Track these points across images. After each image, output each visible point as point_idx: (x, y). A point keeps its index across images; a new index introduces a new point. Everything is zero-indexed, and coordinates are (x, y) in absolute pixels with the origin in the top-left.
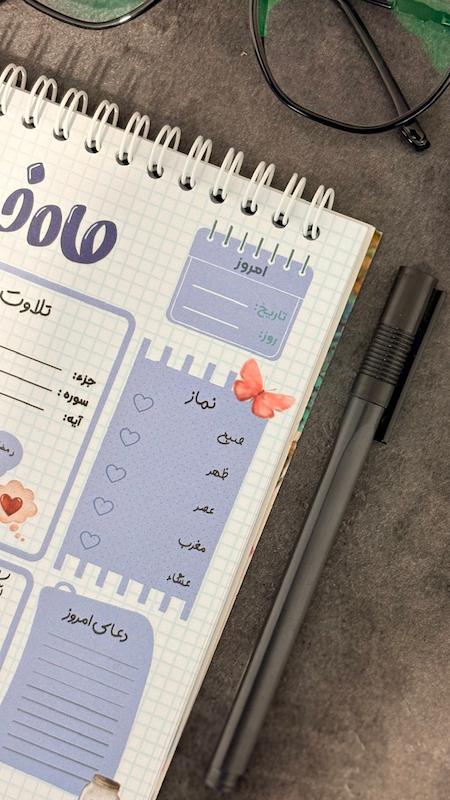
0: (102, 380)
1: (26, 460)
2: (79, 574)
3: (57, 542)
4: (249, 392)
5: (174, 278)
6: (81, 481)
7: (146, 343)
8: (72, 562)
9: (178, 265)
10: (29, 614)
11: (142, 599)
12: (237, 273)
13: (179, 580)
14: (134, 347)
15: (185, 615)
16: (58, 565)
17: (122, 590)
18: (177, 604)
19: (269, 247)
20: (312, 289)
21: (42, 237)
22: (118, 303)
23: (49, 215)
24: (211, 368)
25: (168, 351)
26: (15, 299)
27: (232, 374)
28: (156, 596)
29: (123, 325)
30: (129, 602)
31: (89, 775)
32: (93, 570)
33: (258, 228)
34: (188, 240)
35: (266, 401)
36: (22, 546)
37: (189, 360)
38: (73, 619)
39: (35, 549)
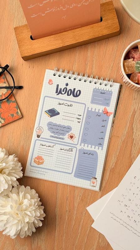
0: (82, 115)
1: (73, 129)
2: (84, 146)
3: (80, 141)
4: (106, 113)
5: (91, 97)
6: (82, 131)
7: (88, 108)
8: (83, 144)
9: (91, 95)
10: (77, 154)
11: (95, 148)
12: (101, 94)
13: (100, 144)
14: (86, 109)
15: (102, 150)
16: (81, 145)
17: (91, 147)
18: (100, 148)
19: (105, 89)
20: (113, 95)
21: (69, 94)
22: (83, 102)
23: (70, 91)
24: (99, 110)
25: (92, 108)
26: (67, 105)
27: (103, 110)
28: (97, 147)
29: (84, 106)
30: (93, 149)
31: (91, 177)
32: (86, 145)
33: (103, 87)
34: (92, 91)
35: (109, 113)
36: (74, 143)
37: (95, 109)
38: (84, 153)
39: (76, 143)
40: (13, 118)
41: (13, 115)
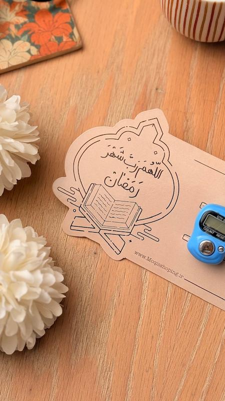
40: (61, 45)
41: (60, 39)
